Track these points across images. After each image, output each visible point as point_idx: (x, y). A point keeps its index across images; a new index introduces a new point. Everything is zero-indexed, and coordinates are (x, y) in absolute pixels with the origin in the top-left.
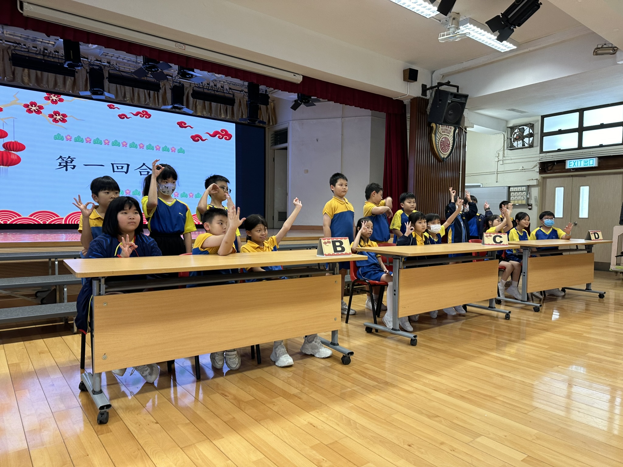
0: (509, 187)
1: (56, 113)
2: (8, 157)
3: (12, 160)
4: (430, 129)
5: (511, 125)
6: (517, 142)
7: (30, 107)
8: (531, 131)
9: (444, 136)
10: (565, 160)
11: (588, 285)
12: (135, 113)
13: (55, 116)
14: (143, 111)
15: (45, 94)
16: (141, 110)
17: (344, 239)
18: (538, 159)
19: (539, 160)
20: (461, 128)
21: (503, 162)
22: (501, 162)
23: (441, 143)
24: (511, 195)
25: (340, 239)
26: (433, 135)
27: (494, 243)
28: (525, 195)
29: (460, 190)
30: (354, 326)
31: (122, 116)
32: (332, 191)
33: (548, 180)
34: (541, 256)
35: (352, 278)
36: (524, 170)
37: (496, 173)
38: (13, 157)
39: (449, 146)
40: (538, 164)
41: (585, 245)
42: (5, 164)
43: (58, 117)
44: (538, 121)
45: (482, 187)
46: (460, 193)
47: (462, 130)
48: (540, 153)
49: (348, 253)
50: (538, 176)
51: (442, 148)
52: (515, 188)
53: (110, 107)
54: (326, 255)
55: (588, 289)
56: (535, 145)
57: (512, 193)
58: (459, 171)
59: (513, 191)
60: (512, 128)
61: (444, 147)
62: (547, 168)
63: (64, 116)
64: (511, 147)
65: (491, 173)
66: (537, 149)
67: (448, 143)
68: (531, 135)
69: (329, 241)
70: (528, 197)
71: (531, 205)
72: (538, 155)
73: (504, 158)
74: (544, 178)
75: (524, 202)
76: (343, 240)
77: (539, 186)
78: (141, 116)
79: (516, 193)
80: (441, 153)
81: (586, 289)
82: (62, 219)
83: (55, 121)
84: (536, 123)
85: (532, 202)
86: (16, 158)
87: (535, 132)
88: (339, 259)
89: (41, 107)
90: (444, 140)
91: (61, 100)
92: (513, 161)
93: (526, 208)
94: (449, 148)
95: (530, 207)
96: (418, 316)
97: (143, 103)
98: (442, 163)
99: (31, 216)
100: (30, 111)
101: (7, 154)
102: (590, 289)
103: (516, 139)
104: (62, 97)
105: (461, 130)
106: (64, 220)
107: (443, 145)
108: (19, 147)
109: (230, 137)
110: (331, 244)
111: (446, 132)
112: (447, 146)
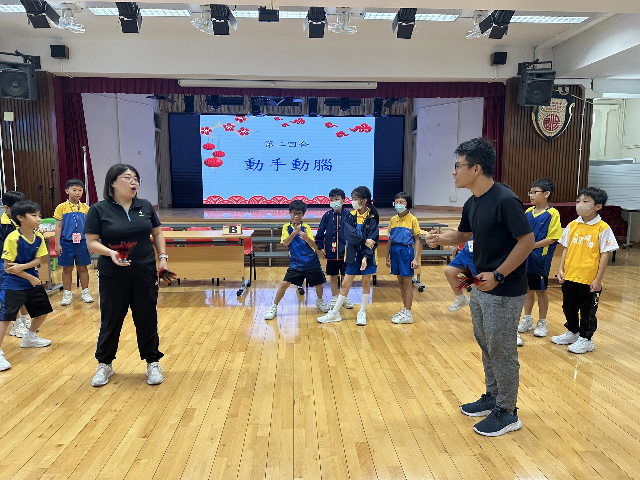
1: (242, 129)
2: (215, 161)
3: (218, 163)
7: (227, 127)
9: (551, 113)
12: (293, 121)
13: (241, 131)
14: (299, 119)
15: (235, 117)
16: (297, 118)
20: (582, 100)
23: (544, 121)
26: (533, 115)
31: (284, 125)
38: (218, 161)
42: (214, 166)
43: (244, 131)
47: (584, 101)
51: (547, 126)
53: (276, 119)
61: (550, 124)
63: (247, 130)
67: (557, 120)
78: (297, 123)
80: (546, 131)
82: (247, 201)
83: (242, 134)
86: (220, 161)
89: (233, 126)
90: (549, 117)
91: (245, 119)
94: (558, 125)
97: (296, 114)
99: (229, 199)
100: (227, 130)
104: (245, 117)
106: (248, 202)
107: (548, 123)
108: (221, 154)
109: (370, 129)
110: (229, 228)
111: (553, 109)
112: (555, 123)
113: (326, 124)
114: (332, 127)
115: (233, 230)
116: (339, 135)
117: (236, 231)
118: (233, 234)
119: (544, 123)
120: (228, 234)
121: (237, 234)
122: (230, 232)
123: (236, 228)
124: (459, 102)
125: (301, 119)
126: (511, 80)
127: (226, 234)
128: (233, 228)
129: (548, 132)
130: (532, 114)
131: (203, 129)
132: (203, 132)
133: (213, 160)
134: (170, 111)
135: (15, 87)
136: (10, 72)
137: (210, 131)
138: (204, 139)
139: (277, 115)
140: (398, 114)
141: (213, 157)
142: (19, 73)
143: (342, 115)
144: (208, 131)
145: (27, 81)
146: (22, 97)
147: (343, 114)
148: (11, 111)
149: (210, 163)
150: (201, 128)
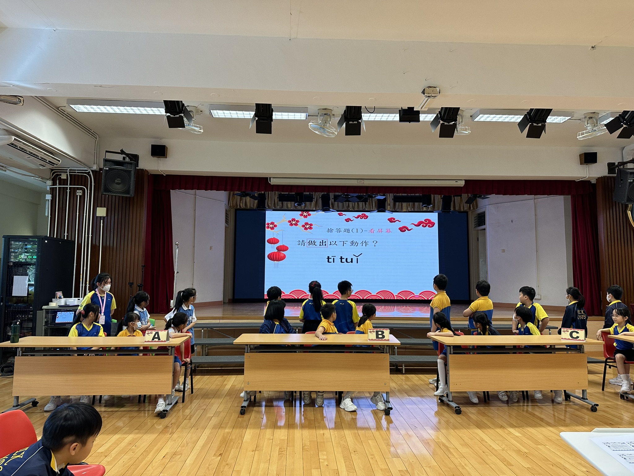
1: (306, 224)
2: (279, 255)
3: (281, 257)
7: (292, 222)
12: (356, 217)
13: (305, 226)
14: (362, 214)
15: (300, 213)
16: (360, 213)
26: (629, 213)
27: (571, 338)
31: (348, 220)
38: (282, 255)
42: (277, 260)
43: (308, 226)
49: (387, 339)
53: (340, 215)
54: (369, 340)
63: (311, 225)
76: (385, 331)
78: (360, 218)
83: (306, 229)
86: (283, 255)
89: (298, 221)
91: (309, 215)
97: (361, 209)
99: (290, 293)
100: (291, 225)
101: (279, 254)
104: (310, 212)
108: (285, 248)
109: (433, 224)
110: (375, 332)
113: (389, 220)
114: (395, 222)
115: (380, 334)
116: (402, 229)
117: (384, 337)
118: (380, 339)
120: (375, 340)
121: (385, 340)
122: (377, 337)
123: (383, 332)
124: (535, 199)
125: (364, 214)
126: (601, 180)
127: (372, 340)
130: (628, 211)
131: (268, 224)
132: (268, 227)
133: (276, 255)
134: (238, 207)
135: (118, 184)
136: (115, 169)
137: (275, 226)
138: (269, 234)
139: (340, 210)
140: (462, 210)
141: (276, 251)
142: (124, 170)
143: (405, 211)
144: (273, 226)
145: (130, 178)
146: (123, 193)
147: (407, 210)
148: (104, 207)
149: (273, 257)
150: (266, 223)
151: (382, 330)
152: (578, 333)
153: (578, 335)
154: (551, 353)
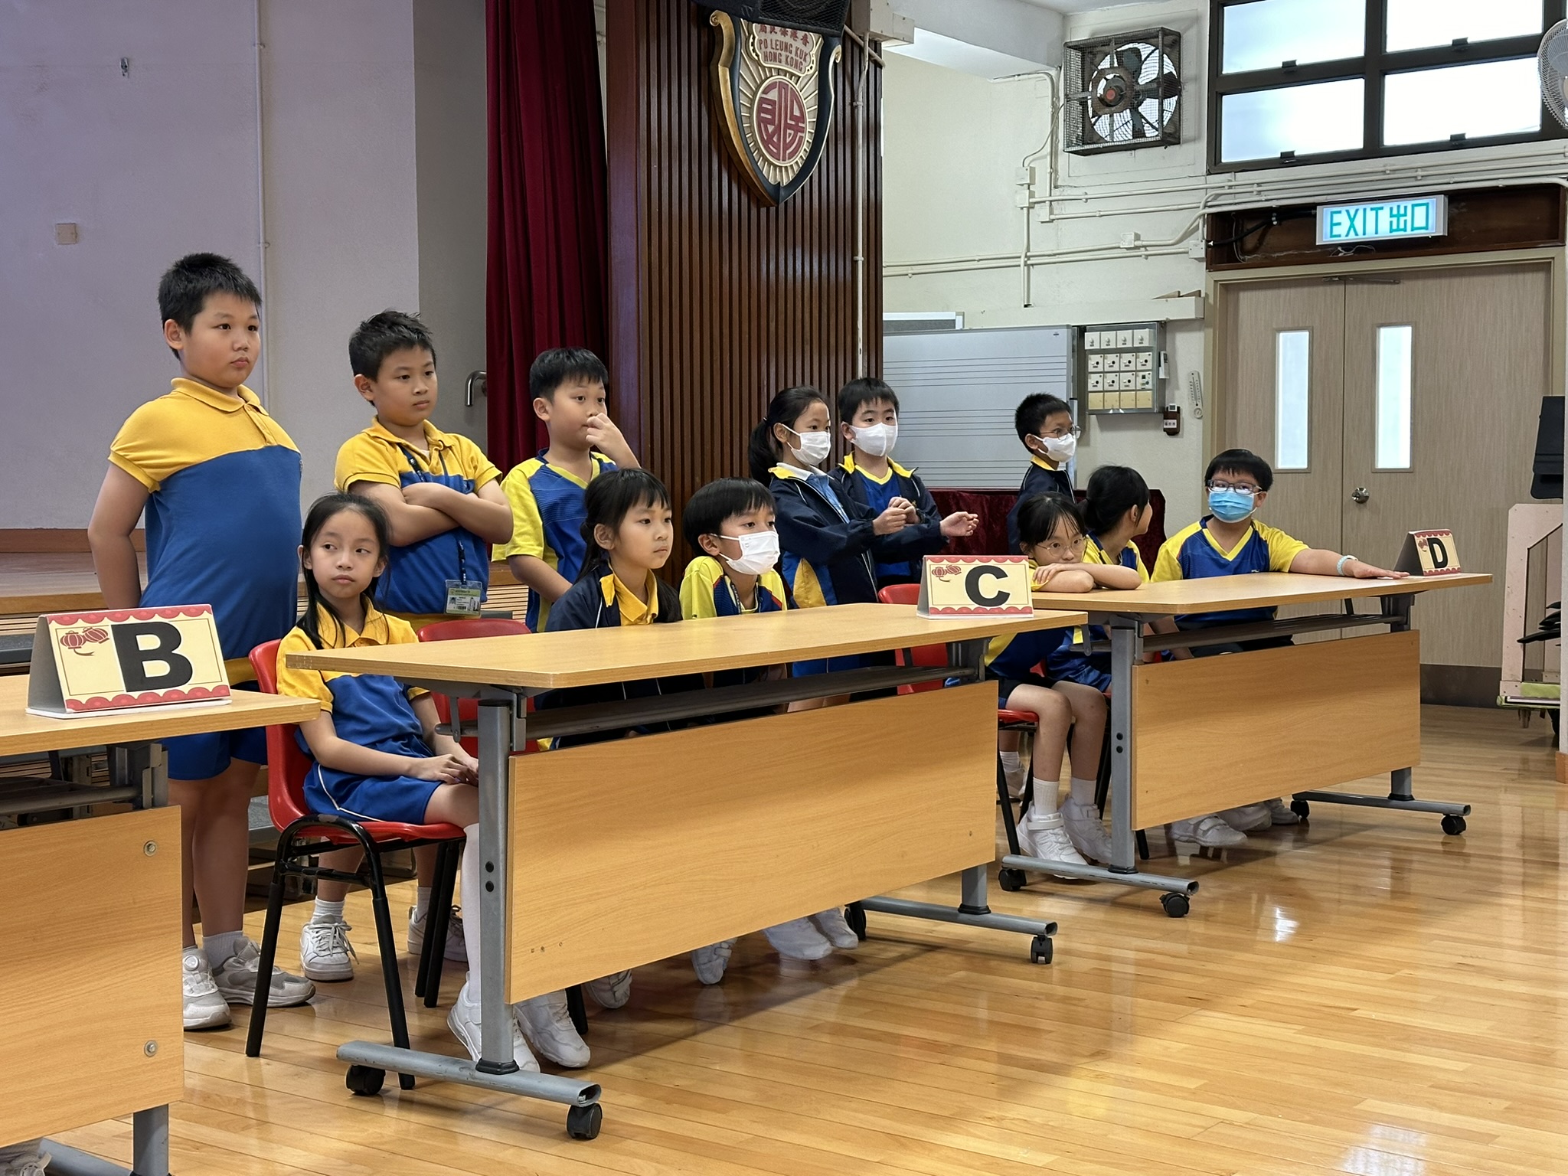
0: (1082, 330)
4: (704, 39)
5: (1081, 34)
6: (1111, 116)
8: (1169, 68)
9: (776, 78)
10: (1314, 206)
11: (1399, 777)
17: (187, 613)
18: (1201, 198)
19: (1205, 206)
20: (853, 41)
21: (1051, 213)
22: (1042, 213)
23: (760, 110)
24: (1091, 369)
25: (162, 614)
26: (723, 73)
27: (973, 606)
28: (1149, 366)
29: (860, 346)
30: (293, 1069)
32: (175, 351)
33: (1246, 298)
34: (1197, 652)
35: (277, 811)
36: (1142, 252)
37: (1022, 262)
39: (802, 130)
40: (1201, 222)
41: (1383, 598)
44: (1197, 19)
45: (961, 331)
46: (860, 357)
47: (862, 50)
48: (1209, 173)
49: (210, 687)
50: (1197, 277)
51: (770, 136)
52: (1106, 335)
54: (78, 707)
55: (1399, 796)
56: (1186, 131)
57: (1093, 359)
58: (854, 253)
59: (1096, 346)
60: (1090, 51)
61: (777, 130)
62: (1241, 240)
64: (1088, 143)
65: (1004, 263)
66: (1195, 152)
67: (797, 113)
68: (1169, 86)
69: (95, 626)
70: (1162, 376)
71: (1176, 415)
72: (1200, 182)
73: (1057, 194)
74: (1227, 288)
75: (1146, 401)
76: (181, 622)
77: (1207, 326)
79: (1111, 357)
80: (765, 159)
81: (1392, 797)
84: (1186, 30)
85: (1181, 398)
87: (1188, 71)
88: (152, 723)
90: (773, 95)
92: (1092, 207)
93: (1156, 428)
94: (801, 137)
95: (1172, 424)
96: (629, 980)
98: (773, 209)
102: (1407, 794)
103: (1105, 104)
105: (853, 48)
107: (772, 122)
110: (110, 645)
111: (783, 59)
112: (789, 127)
115: (152, 655)
117: (182, 670)
118: (161, 692)
119: (760, 120)
120: (118, 703)
121: (201, 695)
122: (134, 677)
123: (170, 637)
127: (97, 704)
128: (148, 642)
129: (770, 163)
130: (720, 68)
151: (157, 619)
152: (1000, 574)
153: (1002, 585)
154: (891, 692)
